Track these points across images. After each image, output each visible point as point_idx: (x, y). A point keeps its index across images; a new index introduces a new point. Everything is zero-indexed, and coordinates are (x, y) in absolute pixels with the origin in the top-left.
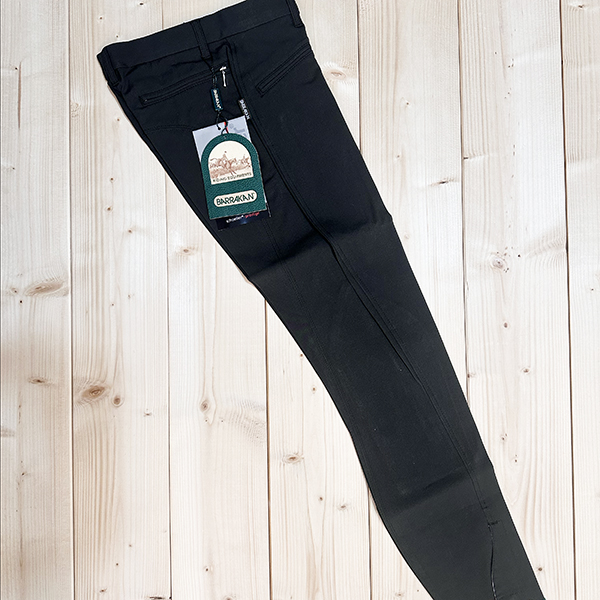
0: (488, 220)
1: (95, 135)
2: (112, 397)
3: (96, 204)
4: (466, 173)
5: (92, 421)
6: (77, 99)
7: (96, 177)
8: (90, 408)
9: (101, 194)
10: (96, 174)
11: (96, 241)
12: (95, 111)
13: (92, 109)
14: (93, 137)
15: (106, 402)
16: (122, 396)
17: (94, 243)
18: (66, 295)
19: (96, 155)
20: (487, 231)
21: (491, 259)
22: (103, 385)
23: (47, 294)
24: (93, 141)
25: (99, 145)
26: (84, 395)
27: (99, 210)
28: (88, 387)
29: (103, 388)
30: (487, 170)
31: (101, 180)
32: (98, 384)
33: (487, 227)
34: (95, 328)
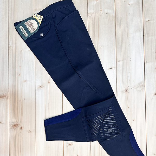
0: (123, 79)
1: (16, 54)
2: (20, 127)
3: (16, 74)
4: (117, 66)
5: (14, 134)
6: (10, 44)
7: (16, 66)
8: (14, 130)
9: (17, 71)
10: (16, 65)
11: (16, 84)
12: (15, 48)
13: (15, 47)
14: (15, 55)
15: (18, 128)
16: (23, 127)
17: (15, 84)
18: (7, 99)
19: (16, 60)
20: (123, 82)
21: (124, 89)
22: (17, 124)
23: (2, 98)
24: (15, 56)
25: (16, 57)
26: (12, 126)
27: (16, 75)
28: (13, 124)
29: (18, 125)
30: (123, 65)
31: (17, 67)
32: (16, 123)
33: (123, 81)
34: (15, 108)
